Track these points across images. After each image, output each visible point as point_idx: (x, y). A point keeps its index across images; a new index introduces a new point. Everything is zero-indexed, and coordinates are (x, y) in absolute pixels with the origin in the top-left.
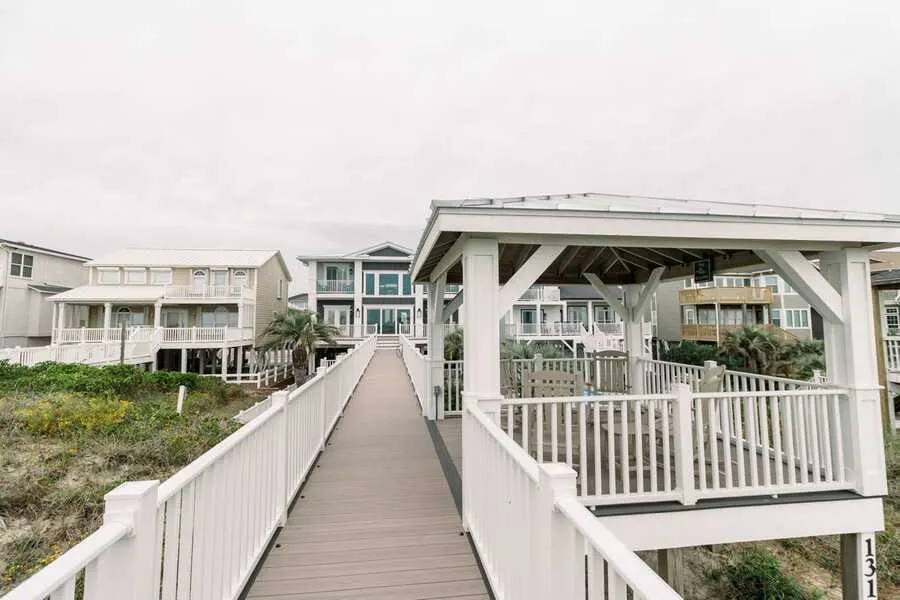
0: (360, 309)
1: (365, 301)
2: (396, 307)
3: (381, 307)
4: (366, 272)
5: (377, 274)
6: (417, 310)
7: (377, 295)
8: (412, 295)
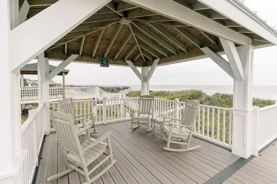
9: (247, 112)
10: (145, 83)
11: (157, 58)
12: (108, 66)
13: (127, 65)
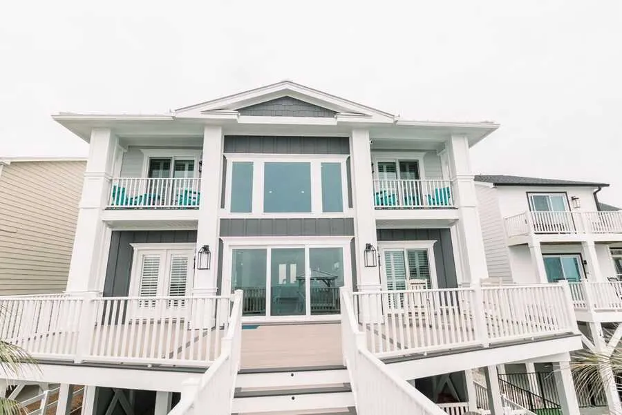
0: (214, 249)
1: (228, 228)
2: (308, 243)
3: (269, 243)
4: (233, 158)
5: (259, 161)
6: (360, 248)
7: (258, 211)
8: (346, 213)
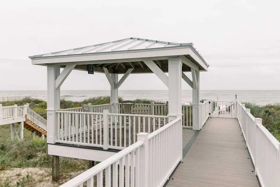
9: (199, 105)
10: (116, 89)
11: (132, 68)
12: (93, 73)
13: (103, 72)
